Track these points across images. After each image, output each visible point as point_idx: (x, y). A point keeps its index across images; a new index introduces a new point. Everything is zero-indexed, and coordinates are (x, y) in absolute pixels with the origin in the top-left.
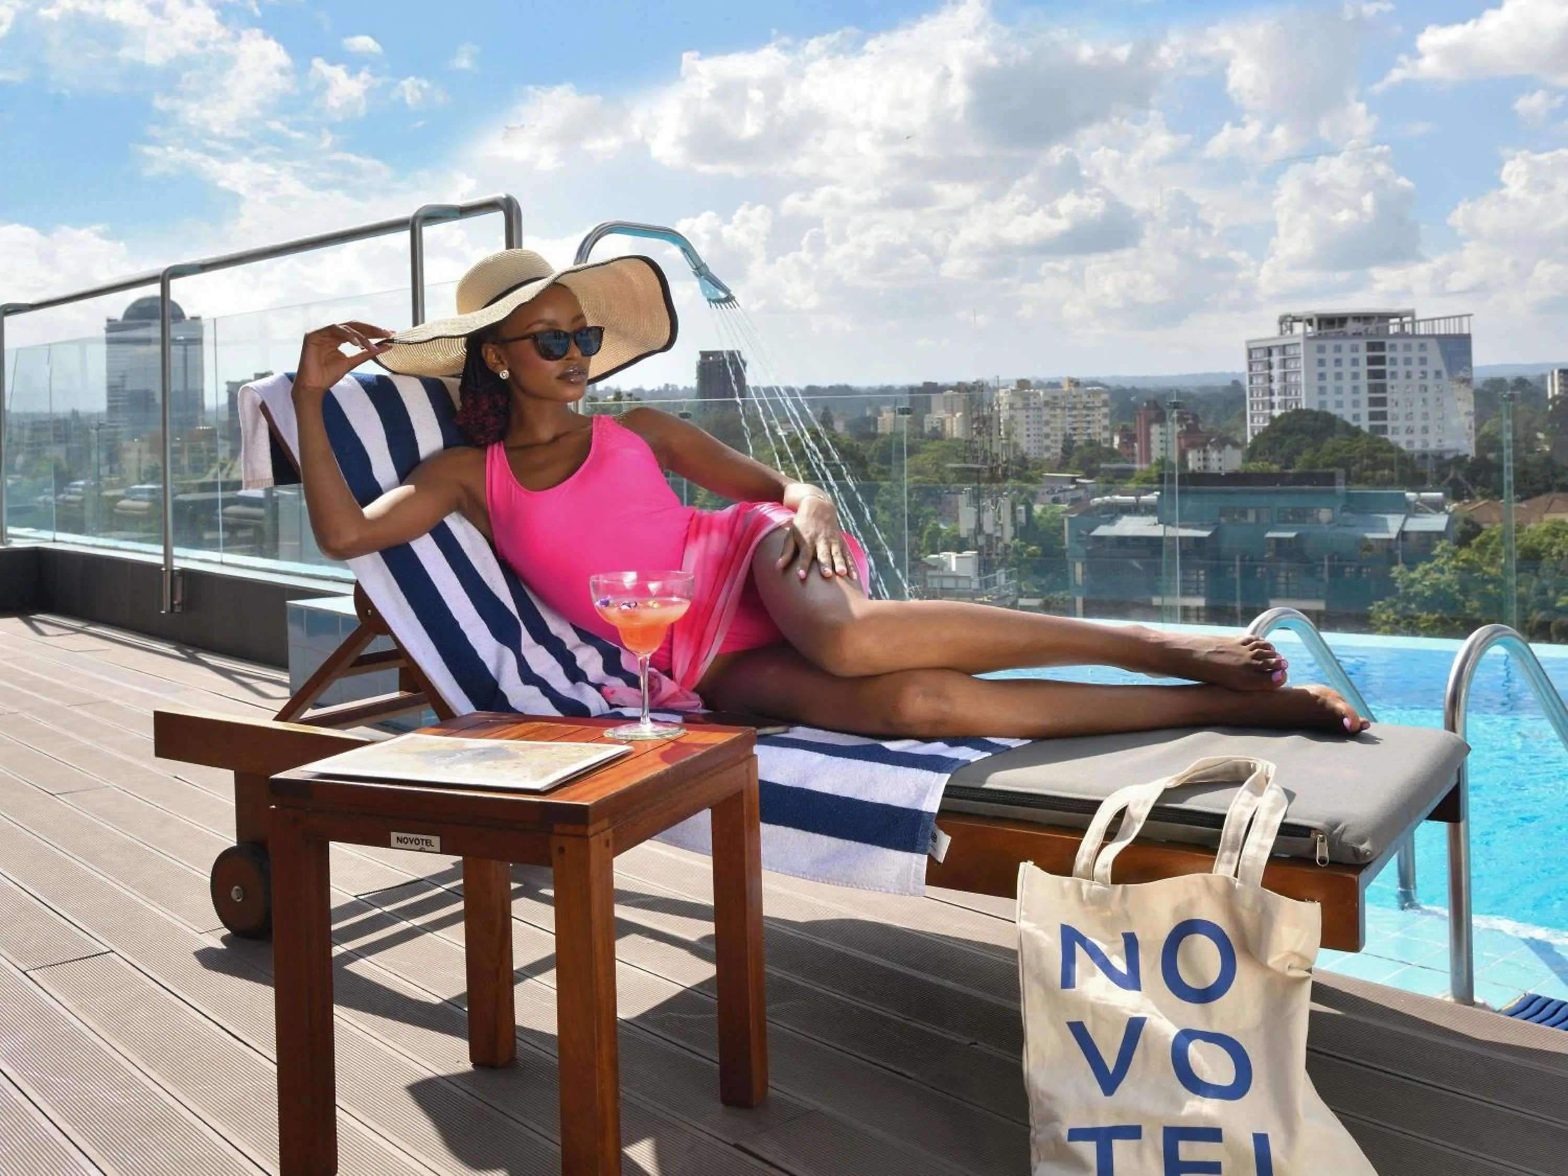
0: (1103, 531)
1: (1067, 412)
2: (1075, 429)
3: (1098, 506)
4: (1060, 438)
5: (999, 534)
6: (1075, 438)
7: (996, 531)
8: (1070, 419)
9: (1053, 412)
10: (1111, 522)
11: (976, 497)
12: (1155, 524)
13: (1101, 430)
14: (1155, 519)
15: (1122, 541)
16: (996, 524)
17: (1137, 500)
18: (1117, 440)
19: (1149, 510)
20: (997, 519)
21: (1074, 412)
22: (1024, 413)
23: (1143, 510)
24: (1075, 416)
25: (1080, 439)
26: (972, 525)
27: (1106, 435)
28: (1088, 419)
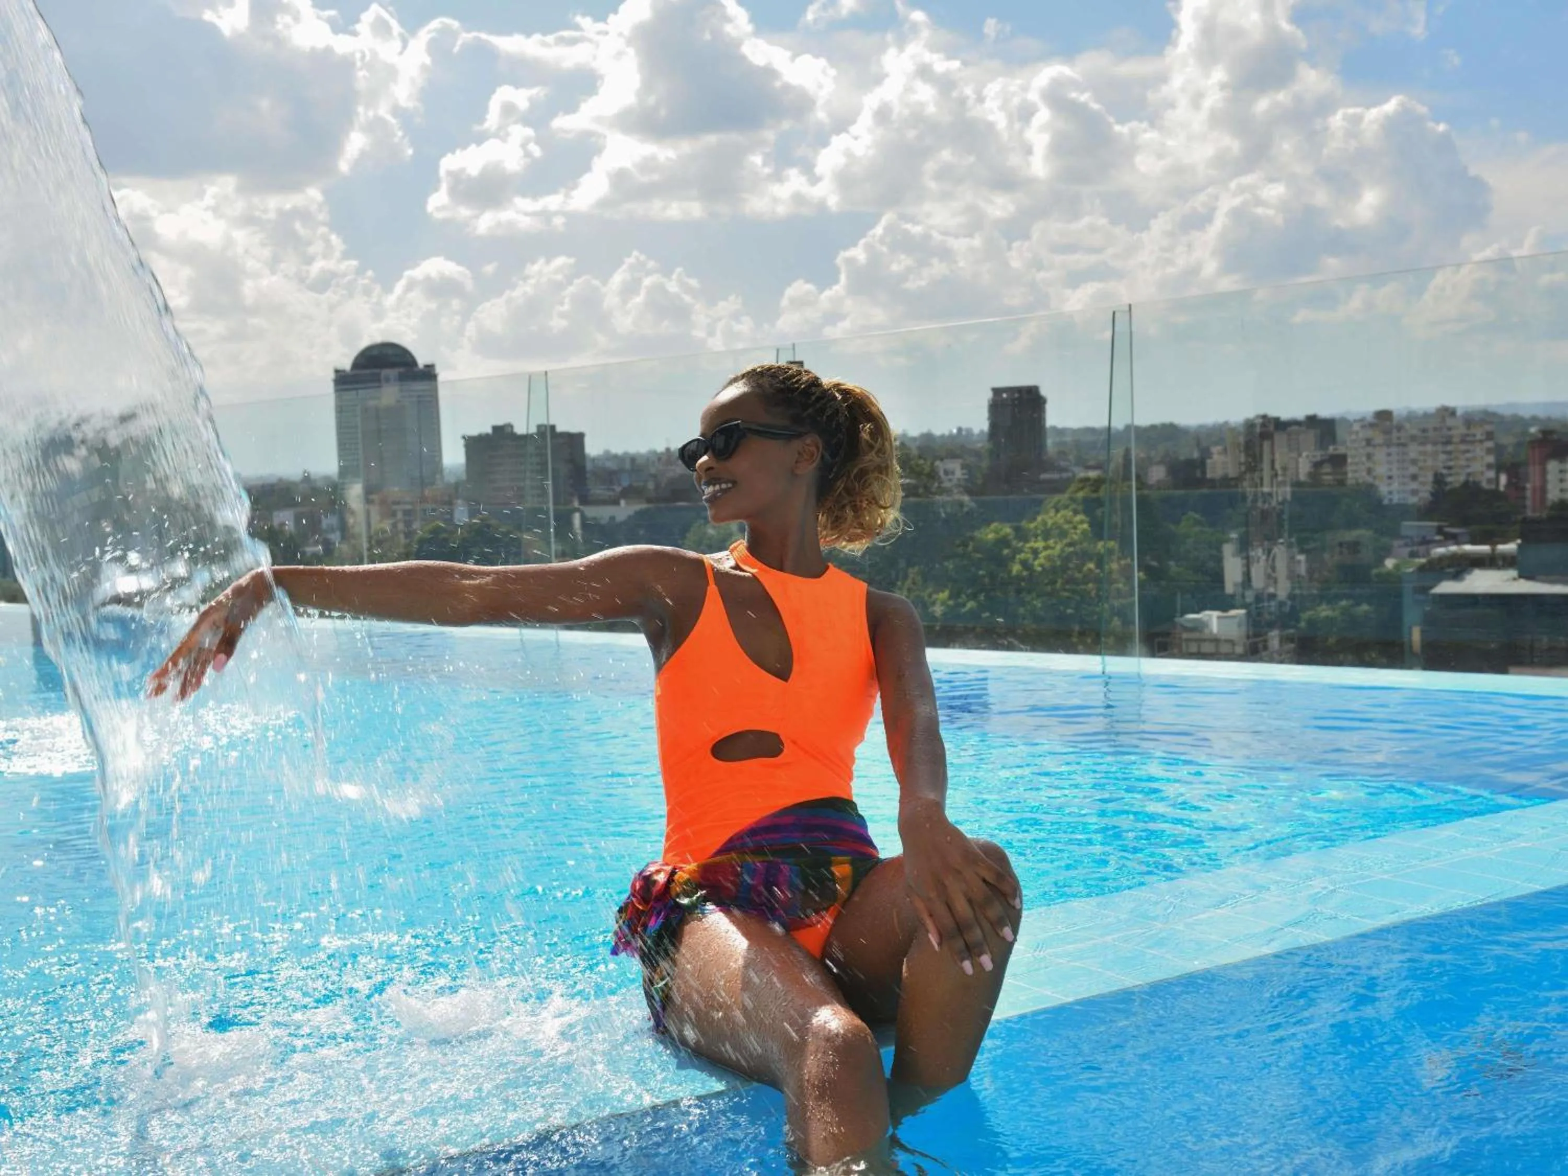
0: (1447, 587)
1: (1440, 448)
2: (1450, 468)
3: (1441, 558)
4: (1430, 478)
5: (1271, 590)
6: (1449, 479)
7: (1267, 586)
8: (1442, 457)
9: (1421, 448)
10: (1457, 576)
11: (1244, 546)
12: (1515, 579)
13: (1484, 469)
14: (1513, 573)
15: (1473, 600)
16: (1269, 577)
17: (1493, 550)
18: (1503, 479)
19: (1507, 562)
20: (1269, 570)
21: (1449, 448)
22: (1385, 450)
23: (1500, 563)
24: (1449, 453)
25: (1456, 480)
26: (1239, 578)
27: (1491, 474)
28: (1468, 455)
